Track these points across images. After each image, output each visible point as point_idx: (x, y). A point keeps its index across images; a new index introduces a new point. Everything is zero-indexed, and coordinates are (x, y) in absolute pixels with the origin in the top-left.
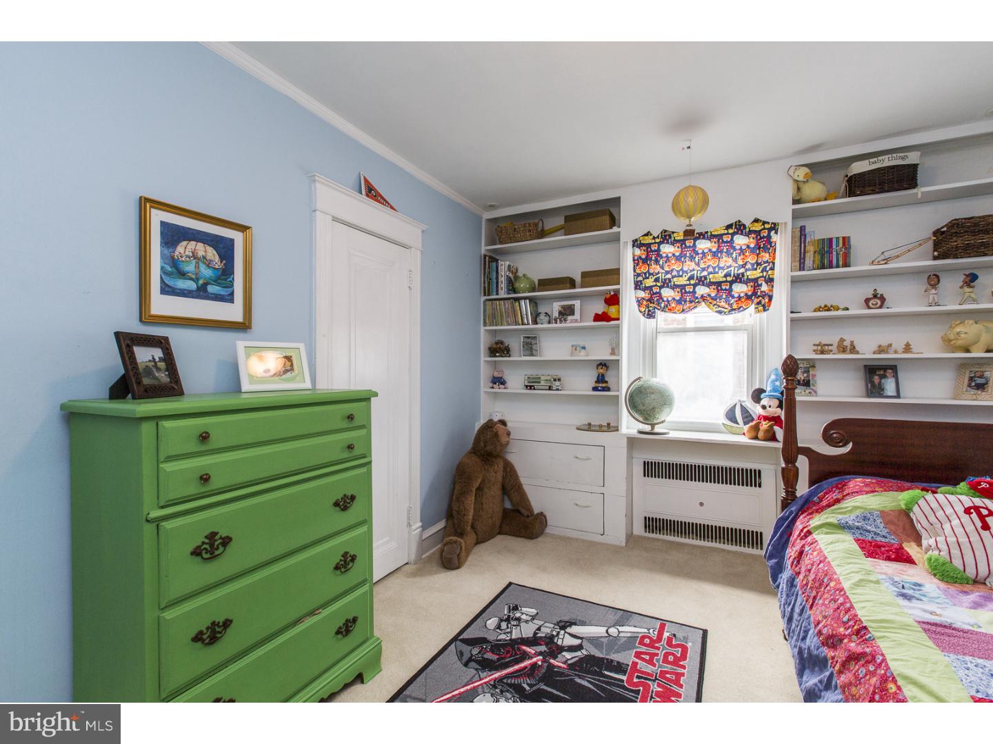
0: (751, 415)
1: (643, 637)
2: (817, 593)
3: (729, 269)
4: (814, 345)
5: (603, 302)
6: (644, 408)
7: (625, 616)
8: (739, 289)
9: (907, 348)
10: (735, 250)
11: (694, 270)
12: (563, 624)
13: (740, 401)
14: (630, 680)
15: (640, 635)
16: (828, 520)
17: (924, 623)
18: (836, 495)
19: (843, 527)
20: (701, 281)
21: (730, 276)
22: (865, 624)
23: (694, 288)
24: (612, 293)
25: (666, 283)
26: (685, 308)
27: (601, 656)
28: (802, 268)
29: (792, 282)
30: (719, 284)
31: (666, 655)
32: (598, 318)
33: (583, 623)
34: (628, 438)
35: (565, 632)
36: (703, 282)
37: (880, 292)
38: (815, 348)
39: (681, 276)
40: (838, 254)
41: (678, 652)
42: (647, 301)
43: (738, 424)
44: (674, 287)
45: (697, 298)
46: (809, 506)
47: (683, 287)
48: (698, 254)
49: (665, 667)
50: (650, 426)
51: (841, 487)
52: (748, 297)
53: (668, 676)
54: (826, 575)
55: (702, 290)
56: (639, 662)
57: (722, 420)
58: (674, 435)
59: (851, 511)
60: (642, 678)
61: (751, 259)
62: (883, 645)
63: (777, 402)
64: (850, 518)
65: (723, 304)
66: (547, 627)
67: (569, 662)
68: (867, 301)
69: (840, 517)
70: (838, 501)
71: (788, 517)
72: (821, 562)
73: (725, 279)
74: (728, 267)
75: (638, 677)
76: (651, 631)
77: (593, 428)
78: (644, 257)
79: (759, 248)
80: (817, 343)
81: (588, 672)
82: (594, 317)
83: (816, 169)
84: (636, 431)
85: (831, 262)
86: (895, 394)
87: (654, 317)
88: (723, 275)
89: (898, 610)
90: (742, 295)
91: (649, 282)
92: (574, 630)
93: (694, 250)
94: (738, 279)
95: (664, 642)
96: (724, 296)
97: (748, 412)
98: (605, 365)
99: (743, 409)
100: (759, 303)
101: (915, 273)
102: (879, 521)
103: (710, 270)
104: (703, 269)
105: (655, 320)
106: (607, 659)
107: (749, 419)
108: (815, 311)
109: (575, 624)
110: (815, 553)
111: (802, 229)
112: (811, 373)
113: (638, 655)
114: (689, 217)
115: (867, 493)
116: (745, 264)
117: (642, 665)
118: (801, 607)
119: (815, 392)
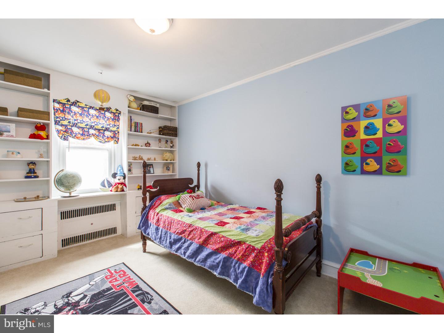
0: (111, 184)
1: (106, 277)
2: (171, 226)
3: (104, 125)
4: (133, 157)
5: (34, 127)
6: (69, 185)
7: (91, 276)
8: (107, 134)
9: (155, 159)
10: (106, 118)
11: (88, 122)
12: (66, 296)
13: (106, 178)
14: (116, 289)
15: (104, 277)
16: (162, 208)
17: (199, 218)
18: (159, 202)
19: (166, 209)
20: (92, 127)
21: (104, 128)
22: (190, 224)
23: (88, 130)
24: (42, 124)
25: (75, 125)
26: (85, 138)
27: (98, 292)
28: (131, 131)
29: (128, 134)
30: (99, 130)
31: (119, 276)
32: (33, 136)
33: (76, 290)
34: (58, 201)
35: (71, 297)
36: (93, 128)
37: (149, 142)
38: (133, 158)
39: (82, 123)
40: (139, 128)
41: (122, 273)
42: (64, 132)
43: (106, 187)
44: (79, 128)
45: (90, 134)
46: (151, 207)
47: (83, 128)
48: (90, 115)
49: (122, 279)
50: (68, 193)
51: (160, 199)
52: (112, 138)
53: (126, 280)
54: (172, 220)
55: (92, 131)
56: (113, 283)
57: (99, 186)
58: (81, 195)
59: (166, 204)
60: (119, 286)
61: (112, 123)
62: (197, 225)
63: (123, 178)
64: (167, 206)
65: (101, 138)
66: (58, 303)
67: (88, 302)
68: (146, 144)
69: (164, 206)
70: (161, 203)
71: (146, 213)
72: (168, 218)
73: (102, 129)
74: (103, 124)
75: (117, 287)
76: (106, 274)
77: (40, 199)
78: (62, 109)
79: (115, 119)
80: (134, 156)
81: (99, 298)
82: (30, 136)
83: (136, 98)
84: (60, 196)
85: (138, 130)
86: (153, 173)
87: (67, 140)
88: (101, 127)
89: (193, 219)
90: (109, 136)
91: (65, 123)
92: (73, 294)
93: (88, 113)
94: (107, 129)
95: (114, 273)
96: (102, 136)
97: (110, 182)
98: (35, 163)
99: (108, 182)
100: (115, 140)
101: (156, 137)
102: (173, 205)
103: (96, 123)
104: (93, 123)
105: (68, 142)
106: (101, 291)
107: (111, 185)
108: (132, 146)
109: (72, 292)
110: (164, 217)
111: (131, 117)
112: (131, 167)
113: (110, 282)
114: (102, 102)
115: (167, 199)
116: (110, 124)
117: (115, 283)
118: (165, 232)
119: (132, 173)
